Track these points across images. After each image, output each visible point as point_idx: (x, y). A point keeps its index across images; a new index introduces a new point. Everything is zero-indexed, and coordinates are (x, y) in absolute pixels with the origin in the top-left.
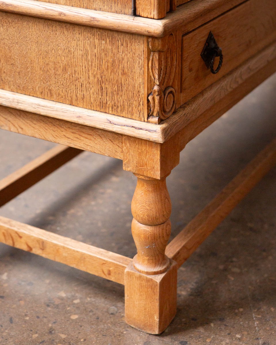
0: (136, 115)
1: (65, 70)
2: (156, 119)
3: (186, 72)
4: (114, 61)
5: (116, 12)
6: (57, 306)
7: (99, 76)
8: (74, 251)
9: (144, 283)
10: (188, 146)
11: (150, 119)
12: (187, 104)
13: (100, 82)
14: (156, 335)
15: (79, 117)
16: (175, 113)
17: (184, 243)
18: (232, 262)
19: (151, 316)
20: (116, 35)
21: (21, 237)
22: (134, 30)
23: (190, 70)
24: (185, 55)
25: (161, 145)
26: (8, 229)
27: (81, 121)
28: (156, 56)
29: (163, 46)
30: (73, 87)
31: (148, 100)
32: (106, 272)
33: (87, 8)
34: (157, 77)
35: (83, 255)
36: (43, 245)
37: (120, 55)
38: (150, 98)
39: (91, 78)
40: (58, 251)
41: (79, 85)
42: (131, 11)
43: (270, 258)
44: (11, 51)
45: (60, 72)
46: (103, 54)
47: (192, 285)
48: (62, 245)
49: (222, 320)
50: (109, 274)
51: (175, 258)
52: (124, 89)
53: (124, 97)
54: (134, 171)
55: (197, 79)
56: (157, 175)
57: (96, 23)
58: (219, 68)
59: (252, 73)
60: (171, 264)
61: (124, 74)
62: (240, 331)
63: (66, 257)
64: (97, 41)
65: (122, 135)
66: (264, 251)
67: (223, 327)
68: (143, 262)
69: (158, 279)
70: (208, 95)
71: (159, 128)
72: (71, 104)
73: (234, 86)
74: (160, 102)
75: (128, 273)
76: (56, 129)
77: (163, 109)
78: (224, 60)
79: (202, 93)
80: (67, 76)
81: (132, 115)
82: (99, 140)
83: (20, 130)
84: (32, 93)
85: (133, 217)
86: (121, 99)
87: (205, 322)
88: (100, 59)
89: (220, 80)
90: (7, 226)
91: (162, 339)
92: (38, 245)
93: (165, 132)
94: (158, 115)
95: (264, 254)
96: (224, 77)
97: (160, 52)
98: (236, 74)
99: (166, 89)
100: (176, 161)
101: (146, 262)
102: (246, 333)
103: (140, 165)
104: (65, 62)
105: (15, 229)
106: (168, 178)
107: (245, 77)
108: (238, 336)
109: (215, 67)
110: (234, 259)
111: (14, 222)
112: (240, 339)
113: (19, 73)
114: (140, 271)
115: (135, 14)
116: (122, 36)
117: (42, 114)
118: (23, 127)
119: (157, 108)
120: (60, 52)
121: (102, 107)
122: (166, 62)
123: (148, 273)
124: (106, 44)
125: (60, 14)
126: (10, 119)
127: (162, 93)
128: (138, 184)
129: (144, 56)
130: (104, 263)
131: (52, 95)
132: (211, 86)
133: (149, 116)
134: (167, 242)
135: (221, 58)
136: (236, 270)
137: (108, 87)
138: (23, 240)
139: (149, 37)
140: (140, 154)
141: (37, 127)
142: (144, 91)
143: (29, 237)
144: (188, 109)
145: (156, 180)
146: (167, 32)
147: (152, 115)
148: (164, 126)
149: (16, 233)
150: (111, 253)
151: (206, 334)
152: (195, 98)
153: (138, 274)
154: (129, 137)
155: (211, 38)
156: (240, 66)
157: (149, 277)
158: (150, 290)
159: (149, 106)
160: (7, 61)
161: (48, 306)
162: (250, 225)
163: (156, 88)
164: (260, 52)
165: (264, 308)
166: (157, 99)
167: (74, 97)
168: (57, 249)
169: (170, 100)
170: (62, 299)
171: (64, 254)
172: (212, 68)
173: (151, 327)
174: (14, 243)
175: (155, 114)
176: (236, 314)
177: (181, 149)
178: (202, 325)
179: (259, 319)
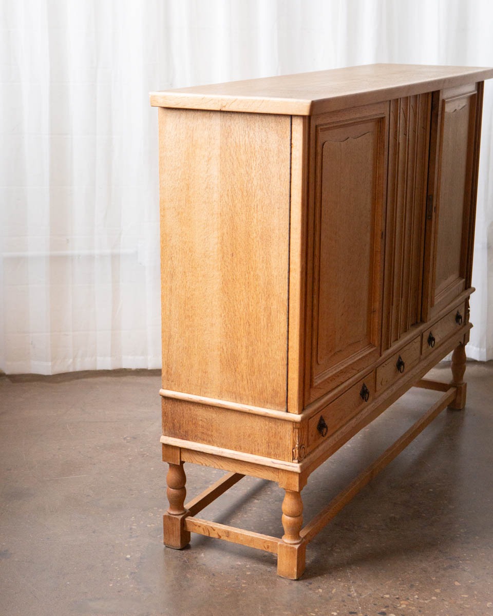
0: (286, 459)
1: (249, 436)
2: (297, 461)
3: (310, 437)
4: (275, 433)
5: (278, 410)
6: (238, 569)
7: (268, 439)
8: (247, 536)
9: (289, 550)
10: (312, 475)
11: (294, 461)
12: (311, 453)
13: (268, 443)
14: (295, 580)
15: (256, 460)
16: (305, 458)
17: (308, 531)
18: (335, 546)
19: (292, 569)
20: (277, 420)
21: (214, 530)
22: (287, 419)
23: (312, 436)
24: (310, 429)
25: (299, 474)
26: (207, 525)
27: (257, 462)
28: (297, 431)
29: (300, 426)
30: (253, 445)
31: (293, 452)
32: (266, 547)
33: (263, 407)
34: (297, 440)
35: (253, 537)
36: (228, 534)
37: (279, 430)
38: (294, 450)
39: (263, 441)
40: (237, 536)
41: (256, 444)
42: (285, 410)
43: (358, 544)
44: (219, 426)
45: (247, 437)
46: (270, 429)
47: (312, 558)
48: (240, 533)
49: (330, 573)
50: (268, 548)
51: (305, 537)
52: (281, 445)
53: (281, 450)
54: (285, 488)
55: (315, 440)
56: (297, 489)
57: (268, 415)
58: (326, 434)
59: (344, 434)
60: (302, 540)
61: (281, 438)
62: (340, 578)
63: (242, 540)
64: (267, 423)
65: (279, 469)
66: (355, 540)
67: (331, 576)
68: (289, 537)
69: (297, 547)
70: (321, 448)
71: (298, 465)
72: (252, 453)
73: (334, 442)
74: (299, 452)
75: (280, 545)
76: (242, 466)
77: (300, 456)
78: (329, 429)
79: (318, 447)
80: (250, 439)
81: (284, 459)
82: (266, 472)
83: (221, 467)
84: (230, 448)
85: (282, 513)
86: (279, 451)
87: (321, 574)
88: (269, 432)
89: (326, 439)
90: (206, 524)
91: (298, 582)
92: (225, 534)
93: (301, 467)
94: (298, 459)
95: (354, 542)
96: (328, 437)
97: (298, 429)
98: (335, 436)
99: (301, 446)
100: (306, 483)
101: (290, 538)
102: (343, 578)
103: (288, 484)
104: (250, 432)
105: (211, 525)
106: (302, 491)
107: (340, 437)
108: (339, 580)
109: (324, 434)
110: (337, 545)
111: (209, 522)
112: (340, 581)
113: (223, 437)
114: (286, 543)
115: (287, 411)
116: (280, 421)
117: (236, 458)
118: (222, 465)
119: (297, 455)
120: (247, 428)
121: (269, 455)
122: (301, 433)
123: (291, 544)
124: (272, 424)
125: (250, 410)
126: (215, 461)
127: (300, 448)
128: (286, 494)
129: (291, 431)
130: (265, 541)
131: (241, 449)
132: (322, 443)
133: (293, 459)
134: (300, 529)
135: (327, 429)
136: (339, 550)
137: (272, 445)
138: (216, 532)
139: (294, 422)
140: (288, 479)
141: (231, 465)
142: (291, 447)
143: (219, 529)
144: (312, 456)
145: (296, 492)
146: (303, 419)
147: (295, 459)
148: (300, 464)
149: (212, 527)
150: (268, 537)
151: (322, 579)
152: (313, 450)
153: (285, 545)
154: (283, 470)
155: (322, 419)
156: (337, 431)
157: (291, 546)
158: (292, 553)
159: (293, 454)
160: (217, 431)
161: (232, 568)
162: (345, 527)
163: (297, 446)
164: (347, 422)
165: (354, 567)
166: (297, 451)
167: (254, 450)
168: (237, 535)
169: (302, 451)
170: (239, 565)
171: (241, 539)
172: (322, 434)
173: (292, 575)
174: (209, 535)
175: (296, 458)
176: (338, 571)
177: (308, 476)
178: (320, 575)
179: (350, 573)
